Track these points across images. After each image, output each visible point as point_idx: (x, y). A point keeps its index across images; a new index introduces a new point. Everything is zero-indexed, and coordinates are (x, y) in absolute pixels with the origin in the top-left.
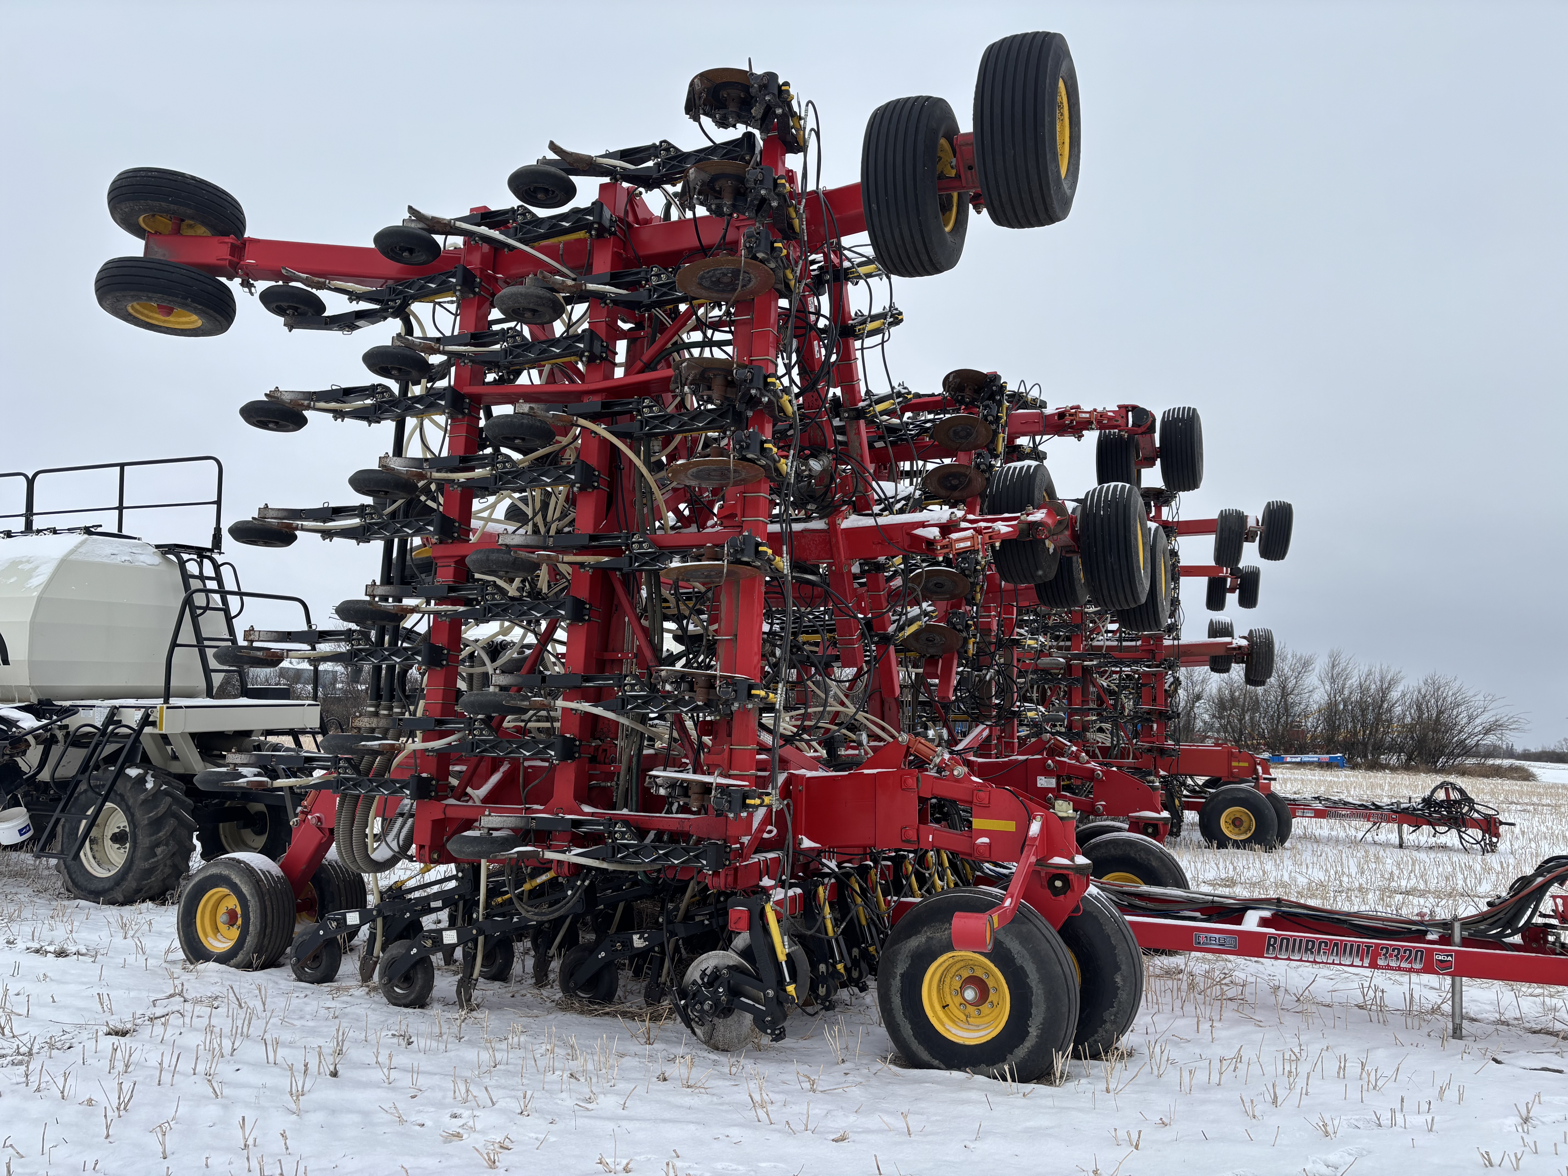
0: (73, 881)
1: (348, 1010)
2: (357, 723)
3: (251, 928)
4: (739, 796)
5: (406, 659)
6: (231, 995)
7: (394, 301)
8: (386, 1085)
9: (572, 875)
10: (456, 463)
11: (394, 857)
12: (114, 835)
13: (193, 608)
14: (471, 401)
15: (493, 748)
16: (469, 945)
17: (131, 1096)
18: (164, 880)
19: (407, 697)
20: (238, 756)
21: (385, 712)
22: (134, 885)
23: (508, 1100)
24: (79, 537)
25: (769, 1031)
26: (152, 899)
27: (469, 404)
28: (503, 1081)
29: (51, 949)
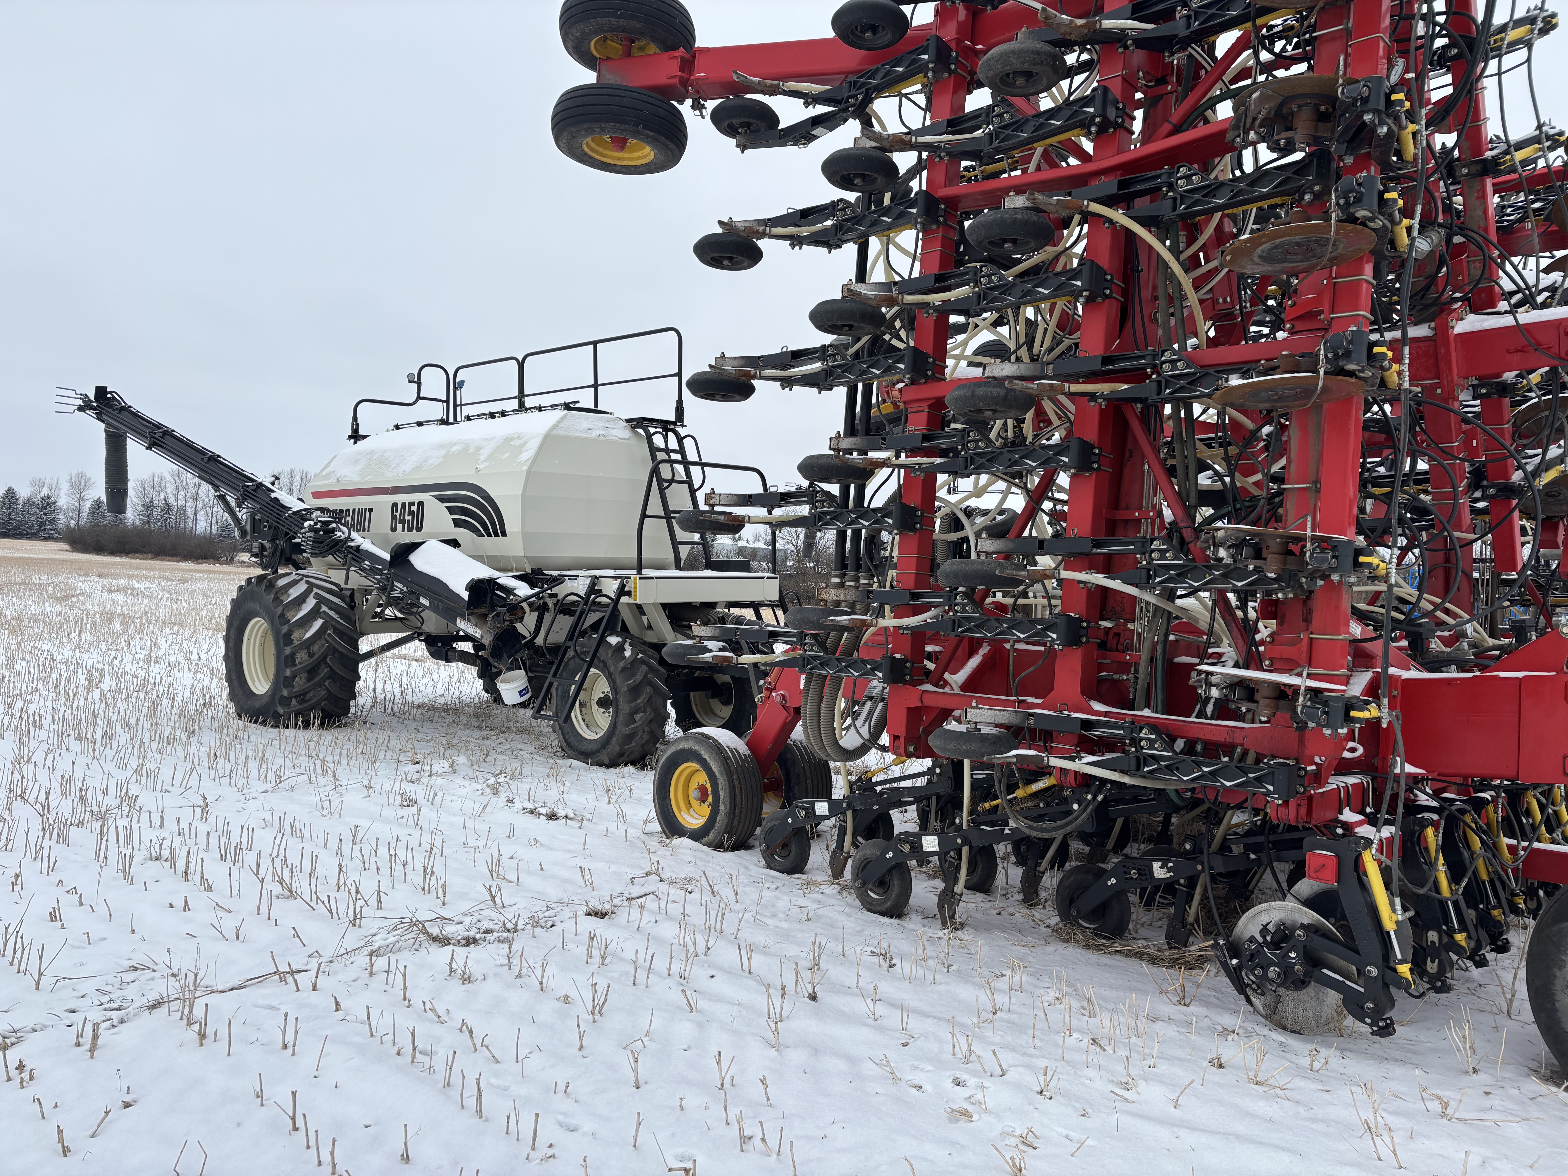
0: (566, 741)
1: (821, 911)
2: (824, 595)
3: (721, 807)
4: (1340, 706)
5: (875, 523)
6: (704, 878)
7: (855, 97)
8: (871, 1021)
9: (1078, 786)
10: (931, 283)
11: (864, 745)
12: (600, 699)
13: (660, 481)
14: (947, 207)
15: (979, 627)
16: (952, 853)
17: (606, 1000)
18: (643, 746)
19: (876, 566)
20: (703, 628)
21: (852, 584)
22: (617, 749)
23: (1021, 1069)
24: (560, 413)
25: (1368, 1020)
26: (633, 763)
27: (945, 210)
28: (1009, 1038)
29: (543, 811)
